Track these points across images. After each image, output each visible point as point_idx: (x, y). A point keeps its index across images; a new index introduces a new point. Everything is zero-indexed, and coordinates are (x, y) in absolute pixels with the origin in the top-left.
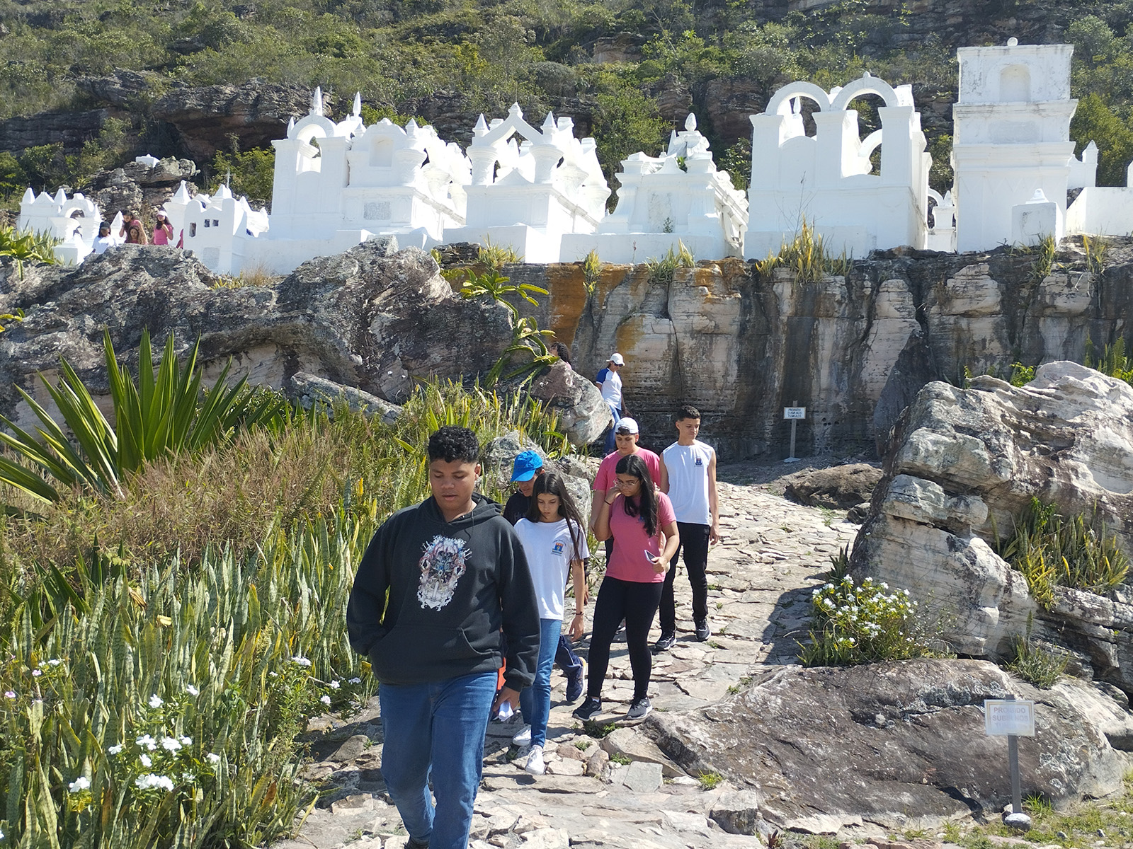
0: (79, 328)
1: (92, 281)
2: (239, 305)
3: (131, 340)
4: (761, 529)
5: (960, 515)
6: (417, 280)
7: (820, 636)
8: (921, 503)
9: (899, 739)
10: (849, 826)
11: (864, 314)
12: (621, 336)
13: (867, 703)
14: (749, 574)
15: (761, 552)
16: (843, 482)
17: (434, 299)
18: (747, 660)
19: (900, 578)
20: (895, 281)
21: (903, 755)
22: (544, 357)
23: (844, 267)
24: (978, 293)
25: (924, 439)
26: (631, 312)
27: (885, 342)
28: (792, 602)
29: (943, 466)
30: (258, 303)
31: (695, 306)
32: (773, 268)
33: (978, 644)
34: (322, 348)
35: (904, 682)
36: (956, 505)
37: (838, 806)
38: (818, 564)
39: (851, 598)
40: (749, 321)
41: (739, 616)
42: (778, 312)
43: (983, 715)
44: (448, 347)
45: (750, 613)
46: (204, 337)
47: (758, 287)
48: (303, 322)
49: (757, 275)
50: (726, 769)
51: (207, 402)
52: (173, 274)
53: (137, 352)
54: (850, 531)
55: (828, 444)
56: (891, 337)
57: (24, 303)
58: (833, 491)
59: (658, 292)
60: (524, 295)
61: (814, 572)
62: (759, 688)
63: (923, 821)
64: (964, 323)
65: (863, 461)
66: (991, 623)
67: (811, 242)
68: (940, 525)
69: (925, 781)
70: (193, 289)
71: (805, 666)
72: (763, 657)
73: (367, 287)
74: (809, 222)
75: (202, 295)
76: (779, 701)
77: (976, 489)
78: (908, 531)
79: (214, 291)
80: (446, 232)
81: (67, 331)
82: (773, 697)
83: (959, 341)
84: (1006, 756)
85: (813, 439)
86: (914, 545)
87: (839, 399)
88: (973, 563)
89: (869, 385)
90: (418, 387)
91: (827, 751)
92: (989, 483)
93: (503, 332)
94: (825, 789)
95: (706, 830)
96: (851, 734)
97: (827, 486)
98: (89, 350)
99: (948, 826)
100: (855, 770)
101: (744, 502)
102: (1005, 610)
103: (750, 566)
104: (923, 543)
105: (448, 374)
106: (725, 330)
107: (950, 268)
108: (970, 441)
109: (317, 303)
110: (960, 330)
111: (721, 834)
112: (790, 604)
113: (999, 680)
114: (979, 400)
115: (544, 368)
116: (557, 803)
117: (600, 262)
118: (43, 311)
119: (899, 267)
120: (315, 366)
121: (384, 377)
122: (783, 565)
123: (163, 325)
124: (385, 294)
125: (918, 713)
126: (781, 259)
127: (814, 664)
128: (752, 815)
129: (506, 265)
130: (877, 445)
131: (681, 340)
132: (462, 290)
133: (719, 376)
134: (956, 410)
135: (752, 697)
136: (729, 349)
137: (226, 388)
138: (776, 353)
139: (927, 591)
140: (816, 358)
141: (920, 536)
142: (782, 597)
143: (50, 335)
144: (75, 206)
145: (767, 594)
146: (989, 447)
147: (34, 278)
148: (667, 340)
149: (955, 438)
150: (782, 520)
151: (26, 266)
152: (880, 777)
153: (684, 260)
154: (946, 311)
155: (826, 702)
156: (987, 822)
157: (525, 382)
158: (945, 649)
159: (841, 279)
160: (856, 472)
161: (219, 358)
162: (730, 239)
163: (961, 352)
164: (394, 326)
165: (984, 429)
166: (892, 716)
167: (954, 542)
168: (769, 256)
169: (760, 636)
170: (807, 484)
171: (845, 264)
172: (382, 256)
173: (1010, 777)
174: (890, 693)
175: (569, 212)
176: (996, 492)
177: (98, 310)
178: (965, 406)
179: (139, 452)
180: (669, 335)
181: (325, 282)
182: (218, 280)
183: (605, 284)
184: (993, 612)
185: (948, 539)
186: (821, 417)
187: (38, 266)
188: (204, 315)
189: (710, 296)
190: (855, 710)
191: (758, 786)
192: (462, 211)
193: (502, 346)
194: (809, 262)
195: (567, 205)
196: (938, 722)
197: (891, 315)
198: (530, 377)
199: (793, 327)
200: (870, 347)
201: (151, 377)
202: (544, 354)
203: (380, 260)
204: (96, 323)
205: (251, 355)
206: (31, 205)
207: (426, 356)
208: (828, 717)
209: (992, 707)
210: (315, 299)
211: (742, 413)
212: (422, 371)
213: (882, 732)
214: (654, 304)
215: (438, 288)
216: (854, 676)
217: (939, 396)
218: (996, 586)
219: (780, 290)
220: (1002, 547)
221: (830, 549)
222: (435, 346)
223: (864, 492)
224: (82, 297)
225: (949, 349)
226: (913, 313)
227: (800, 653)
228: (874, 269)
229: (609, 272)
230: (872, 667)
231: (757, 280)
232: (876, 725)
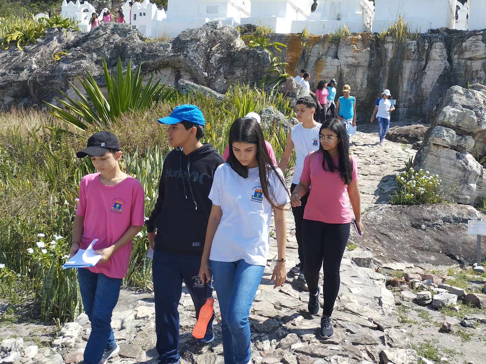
0: (91, 58)
1: (95, 38)
2: (156, 50)
3: (112, 64)
4: (375, 151)
5: (462, 144)
6: (230, 40)
7: (399, 193)
8: (446, 138)
9: (431, 235)
10: (409, 268)
11: (424, 58)
12: (317, 66)
13: (418, 220)
14: (370, 169)
15: (375, 160)
16: (411, 132)
17: (238, 48)
18: (368, 202)
19: (435, 170)
20: (439, 43)
21: (432, 241)
22: (284, 75)
23: (416, 37)
24: (476, 49)
25: (449, 110)
26: (322, 56)
27: (433, 71)
28: (387, 180)
29: (456, 123)
30: (163, 49)
31: (350, 53)
32: (385, 36)
33: (466, 199)
34: (191, 69)
35: (434, 212)
36: (461, 139)
37: (404, 259)
38: (399, 165)
39: (413, 177)
40: (373, 61)
41: (365, 185)
42: (386, 57)
43: (467, 227)
44: (243, 69)
45: (369, 184)
46: (142, 63)
47: (377, 45)
48: (183, 57)
49: (377, 40)
50: (359, 243)
51: (144, 91)
52: (128, 35)
53: (115, 69)
54: (413, 153)
55: (405, 116)
56: (436, 69)
57: (68, 47)
58: (406, 136)
59: (333, 47)
60: (276, 47)
61: (397, 168)
62: (373, 212)
63: (439, 267)
64: (469, 63)
65: (420, 123)
66: (472, 190)
67: (402, 25)
68: (453, 148)
69: (441, 252)
70: (137, 42)
71: (392, 205)
72: (375, 201)
73: (209, 43)
74: (402, 16)
75: (140, 45)
76: (381, 218)
77: (470, 133)
78: (439, 150)
79: (145, 43)
80: (242, 19)
81: (86, 59)
82: (379, 216)
83: (466, 71)
84: (476, 244)
85: (399, 114)
86: (441, 156)
87: (411, 96)
88: (467, 165)
89: (425, 90)
90: (231, 87)
91: (400, 238)
92: (475, 131)
93: (266, 63)
94: (399, 253)
95: (351, 265)
96: (411, 232)
97: (404, 134)
98: (95, 68)
99: (450, 270)
100: (412, 246)
101: (368, 140)
102: (479, 185)
103: (370, 166)
104: (446, 155)
105: (243, 81)
106: (362, 65)
107: (464, 37)
108: (469, 111)
109: (188, 49)
110: (466, 66)
111: (356, 267)
112: (387, 181)
113: (475, 213)
114: (474, 94)
115: (284, 79)
116: (291, 252)
117: (308, 33)
118: (76, 51)
119: (441, 37)
120: (188, 77)
121: (216, 82)
122: (384, 165)
123: (125, 58)
124: (217, 46)
125: (439, 225)
126: (389, 33)
127: (396, 204)
128: (369, 260)
129: (268, 34)
130: (427, 117)
131: (343, 69)
132: (250, 44)
133: (359, 85)
134: (464, 98)
135: (370, 216)
136: (364, 73)
137: (152, 85)
138: (384, 75)
139: (446, 176)
140: (402, 78)
141: (444, 152)
142: (383, 178)
143: (79, 61)
144: (85, 7)
145: (377, 177)
146: (477, 115)
147: (71, 37)
148: (337, 68)
149: (462, 110)
150: (384, 148)
151: (68, 32)
152: (422, 249)
153: (345, 33)
154: (461, 57)
155: (401, 219)
156: (466, 269)
157: (276, 85)
158: (452, 200)
159: (415, 42)
160: (417, 128)
161: (148, 73)
162: (366, 24)
163: (467, 76)
164: (220, 60)
165: (476, 107)
166: (428, 226)
167: (459, 155)
168: (383, 31)
169: (373, 193)
170: (395, 133)
171: (417, 35)
172: (216, 29)
173: (477, 252)
174: (428, 216)
175: (295, 11)
176: (479, 134)
177: (98, 51)
178: (468, 97)
179: (118, 110)
180: (338, 66)
181: (192, 40)
182: (147, 39)
183: (310, 43)
184: (474, 186)
185: (456, 154)
186: (403, 104)
187: (72, 32)
188: (142, 54)
189: (356, 49)
190: (413, 223)
191: (372, 250)
192: (248, 10)
193: (266, 69)
194: (401, 34)
195: (294, 7)
196: (448, 229)
197: (436, 59)
198: (278, 83)
199: (392, 64)
200: (426, 73)
201: (122, 79)
202: (284, 73)
203: (215, 30)
204: (98, 56)
205: (161, 71)
206: (66, 7)
207: (234, 73)
208: (401, 225)
209: (471, 223)
210: (188, 48)
211: (368, 102)
212: (232, 80)
213: (424, 232)
214: (332, 52)
215: (239, 43)
216: (413, 209)
217: (456, 92)
218: (476, 175)
219: (387, 47)
220: (480, 159)
221: (404, 160)
222: (238, 69)
223: (420, 137)
224: (91, 45)
225: (461, 74)
226: (446, 58)
227: (390, 200)
228: (430, 38)
229: (312, 38)
230: (421, 206)
231: (377, 42)
232: (422, 229)
